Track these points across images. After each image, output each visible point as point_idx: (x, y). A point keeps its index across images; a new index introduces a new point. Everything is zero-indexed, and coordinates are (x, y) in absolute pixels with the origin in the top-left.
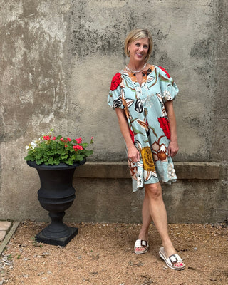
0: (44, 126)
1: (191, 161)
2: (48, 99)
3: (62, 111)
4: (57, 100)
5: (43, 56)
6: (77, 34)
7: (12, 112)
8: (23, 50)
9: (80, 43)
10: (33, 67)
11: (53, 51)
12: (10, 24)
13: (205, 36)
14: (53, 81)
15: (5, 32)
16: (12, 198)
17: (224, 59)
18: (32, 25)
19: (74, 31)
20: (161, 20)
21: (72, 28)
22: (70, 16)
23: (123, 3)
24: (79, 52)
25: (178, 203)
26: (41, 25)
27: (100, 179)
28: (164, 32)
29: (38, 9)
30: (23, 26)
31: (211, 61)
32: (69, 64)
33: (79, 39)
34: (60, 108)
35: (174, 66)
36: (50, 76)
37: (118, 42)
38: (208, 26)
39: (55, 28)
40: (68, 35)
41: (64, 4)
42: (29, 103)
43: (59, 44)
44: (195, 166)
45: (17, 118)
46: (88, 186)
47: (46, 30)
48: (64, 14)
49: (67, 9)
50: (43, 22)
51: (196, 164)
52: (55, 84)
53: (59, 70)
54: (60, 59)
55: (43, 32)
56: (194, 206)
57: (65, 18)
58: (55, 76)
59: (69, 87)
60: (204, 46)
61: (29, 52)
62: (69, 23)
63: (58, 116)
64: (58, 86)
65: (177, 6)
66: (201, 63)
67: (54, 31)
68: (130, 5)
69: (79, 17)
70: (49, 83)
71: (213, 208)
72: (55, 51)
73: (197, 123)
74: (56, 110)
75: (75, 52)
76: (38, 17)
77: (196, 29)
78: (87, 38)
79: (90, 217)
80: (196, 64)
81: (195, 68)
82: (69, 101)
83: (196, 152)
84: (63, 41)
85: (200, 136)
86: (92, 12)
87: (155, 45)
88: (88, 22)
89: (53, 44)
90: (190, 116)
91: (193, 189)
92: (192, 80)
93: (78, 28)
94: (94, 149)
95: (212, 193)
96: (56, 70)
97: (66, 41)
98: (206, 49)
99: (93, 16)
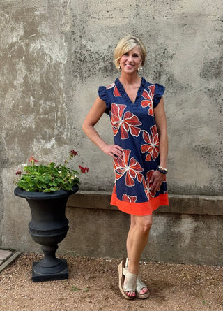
0: (46, 152)
1: (203, 194)
2: (49, 123)
3: (64, 136)
4: (59, 125)
5: (44, 78)
6: (79, 55)
7: (13, 137)
8: (25, 72)
9: (81, 64)
10: (34, 90)
11: (54, 73)
12: (11, 46)
13: (217, 54)
14: (54, 105)
15: (6, 54)
16: (14, 226)
18: (32, 46)
19: (75, 52)
21: (74, 49)
22: (71, 36)
23: (126, 21)
24: (81, 73)
25: (187, 241)
26: (41, 46)
27: (103, 210)
28: (171, 51)
29: (38, 29)
30: (24, 48)
32: (70, 86)
33: (81, 60)
34: (62, 133)
35: (182, 88)
36: (51, 100)
38: (220, 43)
39: (56, 48)
40: (70, 56)
41: (64, 24)
42: (30, 128)
43: (60, 65)
44: (205, 200)
45: (19, 143)
46: (91, 217)
47: (47, 51)
49: (68, 28)
50: (43, 43)
51: (207, 198)
52: (57, 107)
53: (61, 93)
54: (62, 81)
55: (44, 54)
56: (205, 246)
57: (66, 38)
58: (56, 100)
59: (70, 111)
60: (215, 66)
61: (31, 74)
62: (70, 44)
63: (60, 141)
64: (59, 110)
65: (184, 22)
66: (212, 84)
67: (55, 52)
68: (134, 21)
69: (81, 37)
70: (51, 107)
72: (56, 73)
73: (208, 152)
74: (58, 135)
75: (76, 74)
76: (38, 37)
77: (206, 47)
78: (88, 59)
79: (93, 251)
80: (207, 86)
81: (206, 90)
82: (71, 126)
83: (207, 184)
84: (64, 62)
85: (212, 166)
86: (93, 31)
87: (161, 66)
88: (89, 42)
89: (54, 67)
90: (200, 144)
91: (205, 226)
92: (203, 104)
93: (79, 48)
94: (97, 177)
96: (58, 93)
97: (67, 63)
98: (217, 69)
99: (94, 36)
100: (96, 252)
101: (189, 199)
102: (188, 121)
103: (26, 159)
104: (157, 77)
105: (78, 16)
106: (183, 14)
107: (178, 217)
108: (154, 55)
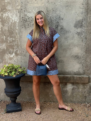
0: (11, 59)
1: (76, 75)
2: (12, 47)
3: (18, 52)
4: (16, 47)
5: (9, 28)
6: (24, 18)
8: (1, 26)
10: (5, 33)
11: (14, 26)
13: (81, 18)
14: (14, 39)
17: (89, 28)
18: (4, 15)
19: (22, 17)
20: (60, 11)
21: (22, 16)
22: (20, 11)
23: (43, 4)
24: (25, 26)
25: (70, 94)
28: (62, 17)
29: (7, 8)
30: (1, 16)
31: (84, 29)
32: (20, 31)
33: (25, 21)
34: (17, 51)
35: (67, 32)
36: (12, 37)
38: (82, 13)
39: (14, 16)
40: (20, 19)
41: (18, 6)
42: (4, 49)
43: (16, 23)
44: (77, 77)
46: (30, 85)
47: (11, 17)
49: (19, 7)
50: (9, 14)
52: (15, 40)
53: (16, 34)
54: (17, 29)
55: (9, 18)
56: (77, 95)
57: (18, 12)
58: (15, 37)
59: (21, 42)
61: (4, 27)
62: (20, 14)
63: (17, 54)
64: (16, 41)
65: (67, 5)
66: (79, 30)
67: (14, 17)
68: (47, 4)
71: (86, 96)
72: (15, 26)
73: (78, 58)
74: (16, 52)
75: (23, 26)
76: (7, 11)
77: (76, 15)
78: (28, 20)
80: (77, 31)
81: (77, 33)
82: (21, 48)
83: (78, 70)
85: (79, 63)
86: (30, 9)
87: (58, 23)
88: (28, 13)
89: (14, 23)
90: (75, 54)
91: (77, 87)
92: (75, 38)
93: (24, 16)
95: (85, 89)
96: (15, 34)
97: (19, 22)
98: (81, 24)
99: (30, 11)
100: (32, 99)
101: (70, 77)
102: (69, 45)
103: (2, 62)
104: (56, 28)
105: (23, 3)
106: (67, 1)
107: (66, 84)
108: (55, 19)
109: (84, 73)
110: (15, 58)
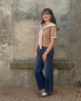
0: (4, 48)
1: (61, 61)
2: (5, 38)
3: (11, 42)
4: (9, 38)
5: (3, 21)
9: (17, 16)
11: (7, 19)
13: (66, 13)
14: (7, 31)
17: (73, 21)
19: (15, 11)
21: (14, 10)
22: (13, 5)
24: (17, 19)
25: (56, 78)
27: (26, 68)
29: (0, 3)
31: (68, 22)
32: (13, 24)
33: (17, 14)
34: (10, 41)
36: (5, 29)
37: (32, 15)
38: (67, 9)
39: (7, 10)
40: (13, 13)
43: (9, 16)
46: (21, 71)
47: (4, 11)
48: (11, 4)
49: (12, 2)
50: (2, 8)
51: (63, 62)
54: (10, 22)
57: (11, 6)
58: (8, 29)
59: (13, 33)
60: (65, 17)
62: (13, 8)
63: (9, 44)
64: (9, 33)
65: (54, 1)
66: (64, 23)
69: (17, 6)
71: (70, 80)
73: (63, 47)
74: (8, 42)
75: (15, 19)
76: (0, 6)
77: (62, 10)
78: (20, 14)
79: (22, 83)
80: (62, 23)
81: (62, 25)
82: (13, 38)
83: (63, 58)
84: (11, 15)
85: (64, 51)
86: (21, 4)
88: (20, 8)
89: (7, 16)
90: (60, 44)
91: (62, 72)
92: (61, 30)
94: (23, 57)
95: (69, 73)
96: (8, 26)
97: (12, 15)
98: (66, 18)
99: (22, 5)
101: (57, 63)
109: (68, 60)
110: (8, 48)
